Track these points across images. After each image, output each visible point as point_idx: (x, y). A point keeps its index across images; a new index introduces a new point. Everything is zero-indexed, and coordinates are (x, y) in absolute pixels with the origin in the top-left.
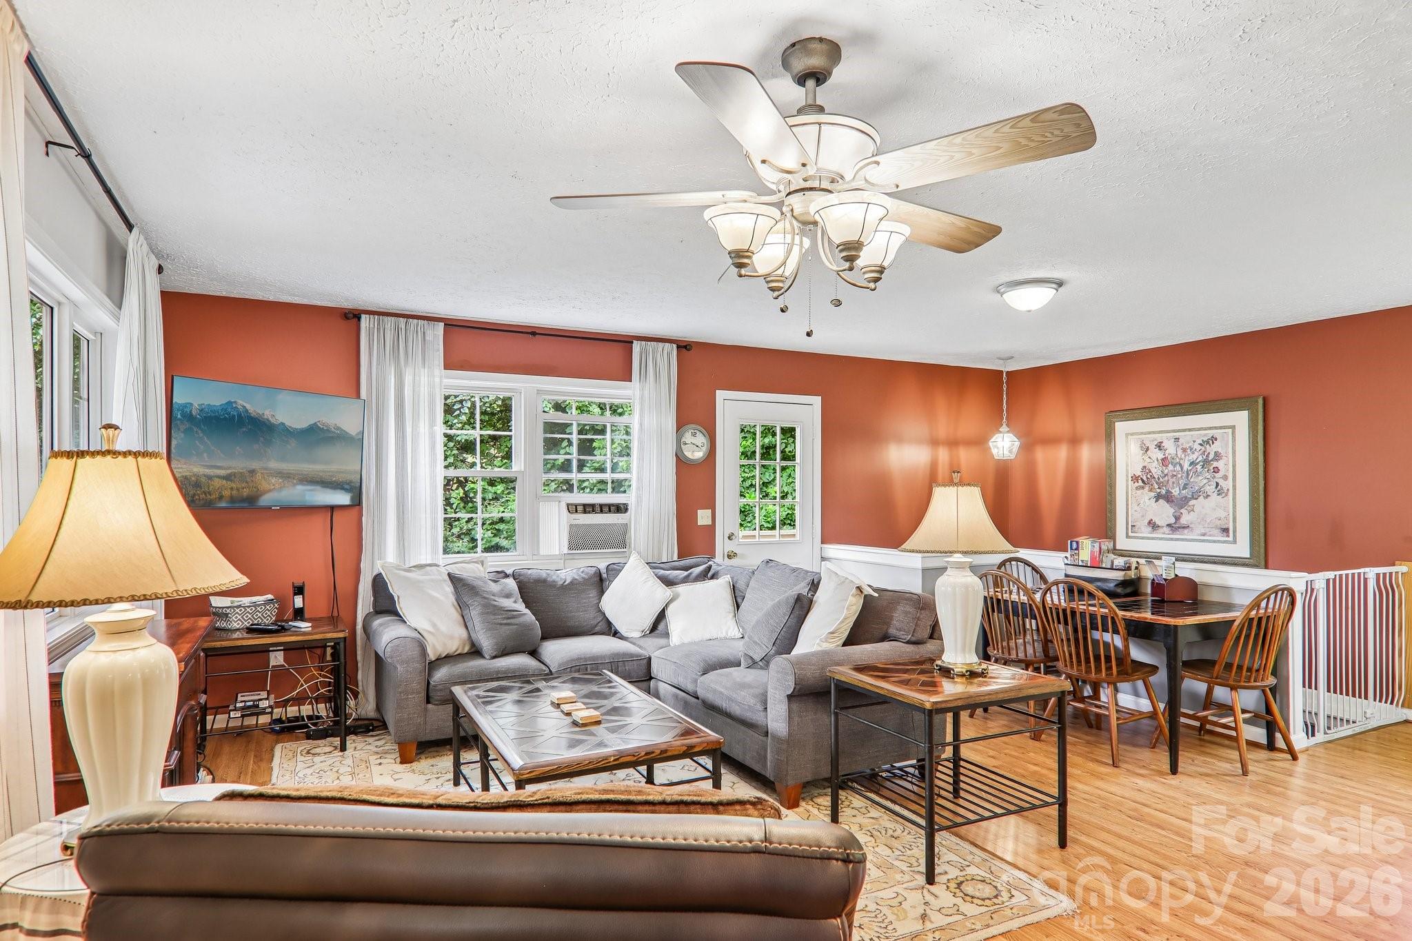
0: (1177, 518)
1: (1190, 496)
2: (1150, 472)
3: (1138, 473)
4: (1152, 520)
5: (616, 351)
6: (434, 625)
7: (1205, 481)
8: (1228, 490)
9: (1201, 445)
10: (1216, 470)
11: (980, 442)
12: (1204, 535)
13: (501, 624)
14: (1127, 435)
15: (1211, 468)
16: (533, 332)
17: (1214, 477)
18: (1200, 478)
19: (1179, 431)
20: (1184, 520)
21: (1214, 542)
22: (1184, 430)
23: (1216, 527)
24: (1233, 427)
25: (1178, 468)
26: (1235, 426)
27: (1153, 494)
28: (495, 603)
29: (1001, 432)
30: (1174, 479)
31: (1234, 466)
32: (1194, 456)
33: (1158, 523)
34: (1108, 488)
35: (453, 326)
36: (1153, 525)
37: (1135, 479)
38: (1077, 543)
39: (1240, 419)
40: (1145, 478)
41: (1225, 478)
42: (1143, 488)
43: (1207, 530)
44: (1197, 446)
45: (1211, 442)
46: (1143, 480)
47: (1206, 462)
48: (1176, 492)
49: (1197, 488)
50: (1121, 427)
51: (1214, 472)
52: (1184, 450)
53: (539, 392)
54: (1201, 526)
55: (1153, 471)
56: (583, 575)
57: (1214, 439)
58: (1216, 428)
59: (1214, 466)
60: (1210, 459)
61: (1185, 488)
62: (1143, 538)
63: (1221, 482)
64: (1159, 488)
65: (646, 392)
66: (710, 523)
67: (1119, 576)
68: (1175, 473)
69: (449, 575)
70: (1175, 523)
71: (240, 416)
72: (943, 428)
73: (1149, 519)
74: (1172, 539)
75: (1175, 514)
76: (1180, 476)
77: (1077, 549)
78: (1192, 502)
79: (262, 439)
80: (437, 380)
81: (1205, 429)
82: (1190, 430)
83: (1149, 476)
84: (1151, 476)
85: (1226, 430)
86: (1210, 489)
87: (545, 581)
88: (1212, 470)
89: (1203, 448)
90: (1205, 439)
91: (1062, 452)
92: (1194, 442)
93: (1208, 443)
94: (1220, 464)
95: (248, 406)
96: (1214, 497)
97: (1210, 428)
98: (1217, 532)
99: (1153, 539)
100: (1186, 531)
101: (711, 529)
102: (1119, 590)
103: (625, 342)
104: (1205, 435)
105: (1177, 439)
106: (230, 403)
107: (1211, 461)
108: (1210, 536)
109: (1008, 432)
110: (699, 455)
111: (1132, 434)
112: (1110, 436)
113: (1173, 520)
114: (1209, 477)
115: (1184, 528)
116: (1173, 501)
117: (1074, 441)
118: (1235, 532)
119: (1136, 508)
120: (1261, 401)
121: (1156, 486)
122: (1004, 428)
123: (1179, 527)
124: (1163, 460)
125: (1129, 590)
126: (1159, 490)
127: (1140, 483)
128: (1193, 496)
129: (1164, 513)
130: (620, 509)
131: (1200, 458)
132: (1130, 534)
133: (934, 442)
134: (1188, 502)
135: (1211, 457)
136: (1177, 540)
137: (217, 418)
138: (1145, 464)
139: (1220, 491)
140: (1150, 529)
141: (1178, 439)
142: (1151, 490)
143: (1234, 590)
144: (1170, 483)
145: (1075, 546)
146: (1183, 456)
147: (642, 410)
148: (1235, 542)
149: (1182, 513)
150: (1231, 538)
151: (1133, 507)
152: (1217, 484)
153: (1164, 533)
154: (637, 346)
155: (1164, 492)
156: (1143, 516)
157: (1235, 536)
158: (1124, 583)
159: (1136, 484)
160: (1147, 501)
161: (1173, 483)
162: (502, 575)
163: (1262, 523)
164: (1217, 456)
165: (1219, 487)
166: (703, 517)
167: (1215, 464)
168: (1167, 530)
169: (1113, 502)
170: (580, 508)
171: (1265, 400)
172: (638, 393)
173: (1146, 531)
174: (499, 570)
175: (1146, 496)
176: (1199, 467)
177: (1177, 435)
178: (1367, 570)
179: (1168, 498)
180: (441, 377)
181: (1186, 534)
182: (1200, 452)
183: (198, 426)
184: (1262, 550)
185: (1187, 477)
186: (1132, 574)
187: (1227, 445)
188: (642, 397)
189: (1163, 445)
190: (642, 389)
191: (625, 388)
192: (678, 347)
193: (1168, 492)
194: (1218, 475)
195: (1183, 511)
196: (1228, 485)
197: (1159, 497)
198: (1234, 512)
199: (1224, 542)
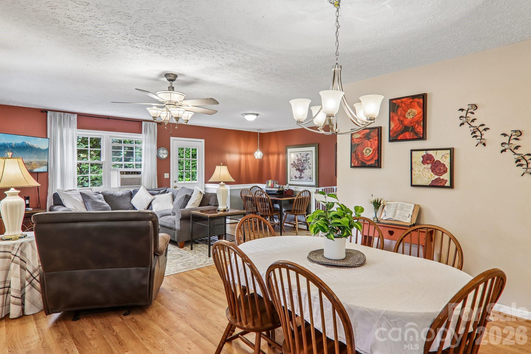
0: (301, 175)
1: (303, 169)
5: (137, 124)
6: (75, 207)
7: (306, 165)
9: (306, 155)
10: (309, 162)
11: (252, 154)
13: (98, 207)
14: (290, 152)
16: (108, 118)
17: (308, 164)
20: (303, 175)
22: (302, 152)
24: (312, 151)
25: (301, 162)
28: (96, 201)
29: (257, 151)
31: (312, 161)
32: (304, 158)
34: (286, 167)
35: (80, 115)
36: (296, 177)
37: (292, 164)
38: (268, 181)
39: (313, 149)
40: (294, 164)
43: (307, 178)
46: (294, 165)
48: (300, 168)
49: (305, 167)
50: (289, 150)
52: (302, 157)
53: (110, 136)
54: (305, 177)
55: (296, 162)
56: (125, 193)
57: (308, 154)
58: (308, 151)
61: (302, 167)
62: (293, 181)
65: (147, 137)
66: (169, 177)
67: (277, 190)
69: (80, 192)
71: (27, 146)
72: (243, 149)
74: (300, 181)
76: (301, 164)
77: (268, 183)
78: (304, 171)
79: (34, 153)
80: (75, 132)
81: (306, 151)
82: (303, 151)
85: (310, 152)
86: (307, 167)
87: (112, 195)
91: (276, 157)
92: (304, 155)
95: (29, 143)
96: (308, 169)
97: (307, 151)
98: (309, 178)
99: (296, 181)
101: (169, 179)
102: (277, 193)
103: (140, 122)
104: (306, 153)
105: (301, 154)
106: (23, 142)
108: (308, 180)
109: (259, 151)
110: (165, 156)
111: (291, 152)
112: (286, 152)
113: (300, 176)
115: (302, 178)
117: (279, 154)
118: (312, 178)
119: (292, 172)
120: (317, 145)
121: (296, 167)
122: (258, 150)
124: (298, 159)
125: (280, 193)
127: (293, 166)
129: (298, 174)
130: (138, 173)
132: (291, 180)
133: (240, 153)
135: (308, 159)
136: (301, 181)
137: (20, 147)
138: (294, 160)
139: (310, 168)
142: (295, 168)
144: (299, 166)
145: (268, 182)
147: (145, 143)
150: (312, 180)
152: (309, 166)
154: (143, 123)
155: (298, 168)
156: (294, 175)
157: (312, 179)
158: (279, 192)
159: (292, 166)
160: (294, 171)
162: (98, 193)
163: (318, 176)
164: (309, 159)
166: (166, 176)
168: (298, 178)
169: (287, 171)
170: (125, 173)
171: (318, 144)
172: (144, 137)
173: (294, 179)
174: (97, 192)
175: (294, 169)
176: (305, 161)
178: (333, 187)
179: (299, 170)
180: (76, 131)
183: (14, 149)
184: (318, 183)
185: (303, 165)
186: (281, 189)
187: (311, 156)
188: (145, 139)
189: (298, 155)
190: (146, 136)
191: (140, 136)
192: (157, 124)
194: (309, 164)
195: (302, 173)
196: (311, 166)
197: (297, 170)
198: (312, 173)
199: (310, 181)
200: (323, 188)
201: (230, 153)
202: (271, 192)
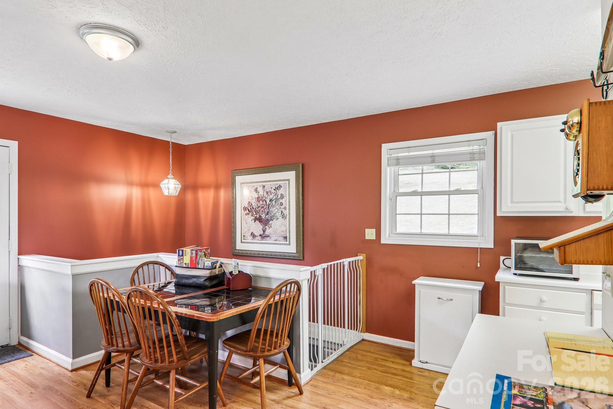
0: (264, 231)
1: (270, 219)
2: (252, 205)
3: (247, 206)
4: (253, 232)
7: (276, 210)
8: (287, 215)
9: (275, 190)
10: (282, 204)
11: (156, 186)
12: (276, 240)
14: (241, 183)
15: (279, 203)
17: (280, 208)
18: (274, 208)
19: (265, 182)
20: (268, 232)
21: (281, 244)
22: (267, 182)
23: (281, 236)
24: (289, 180)
25: (264, 203)
26: (289, 179)
27: (253, 218)
29: (168, 178)
30: (262, 209)
31: (289, 202)
32: (272, 196)
33: (256, 234)
34: (232, 214)
36: (253, 235)
37: (245, 209)
38: (183, 251)
39: (291, 175)
40: (249, 209)
41: (285, 208)
42: (249, 214)
43: (278, 238)
44: (273, 191)
45: (279, 188)
46: (249, 210)
48: (263, 216)
49: (273, 214)
50: (239, 179)
51: (280, 205)
52: (267, 193)
54: (275, 236)
55: (253, 204)
57: (280, 186)
58: (281, 180)
59: (280, 202)
60: (278, 198)
61: (267, 214)
62: (248, 243)
63: (283, 210)
64: (256, 214)
67: (206, 273)
68: (263, 206)
70: (263, 234)
72: (136, 174)
73: (251, 232)
74: (261, 243)
75: (263, 229)
76: (265, 207)
77: (182, 255)
78: (271, 222)
81: (277, 181)
82: (270, 181)
83: (251, 208)
84: (252, 207)
85: (285, 182)
86: (279, 215)
88: (280, 204)
89: (276, 192)
90: (276, 187)
91: (211, 193)
92: (272, 188)
93: (278, 189)
94: (283, 201)
96: (280, 219)
97: (279, 181)
98: (281, 238)
99: (253, 243)
100: (268, 238)
102: (207, 283)
104: (277, 184)
105: (264, 187)
107: (279, 199)
108: (279, 241)
109: (173, 178)
111: (244, 183)
112: (232, 184)
113: (262, 233)
114: (278, 208)
115: (267, 236)
116: (262, 222)
117: (217, 187)
118: (289, 239)
119: (245, 226)
120: (301, 166)
121: (255, 213)
122: (170, 176)
123: (265, 236)
124: (258, 198)
125: (214, 282)
126: (256, 216)
127: (247, 212)
128: (271, 218)
129: (257, 228)
131: (274, 198)
132: (243, 241)
133: (130, 184)
134: (269, 222)
135: (279, 196)
136: (264, 243)
138: (250, 200)
139: (283, 216)
140: (252, 237)
141: (265, 186)
142: (252, 216)
143: (273, 279)
144: (261, 211)
145: (181, 253)
146: (267, 196)
148: (289, 244)
149: (266, 228)
150: (288, 242)
151: (244, 225)
152: (282, 212)
153: (258, 240)
155: (258, 217)
156: (248, 230)
157: (289, 241)
158: (210, 278)
159: (246, 212)
160: (250, 221)
161: (262, 211)
163: (301, 234)
164: (282, 197)
165: (283, 214)
167: (281, 201)
168: (259, 238)
169: (234, 222)
171: (303, 165)
173: (249, 239)
175: (250, 218)
176: (274, 202)
177: (264, 184)
178: (344, 260)
179: (260, 220)
181: (268, 241)
182: (274, 194)
184: (302, 249)
185: (269, 209)
186: (217, 271)
187: (286, 190)
189: (258, 189)
193: (260, 216)
194: (282, 207)
195: (267, 227)
196: (286, 212)
197: (256, 219)
198: (289, 227)
199: (285, 244)
200: (325, 265)
201: (101, 180)
202: (191, 281)
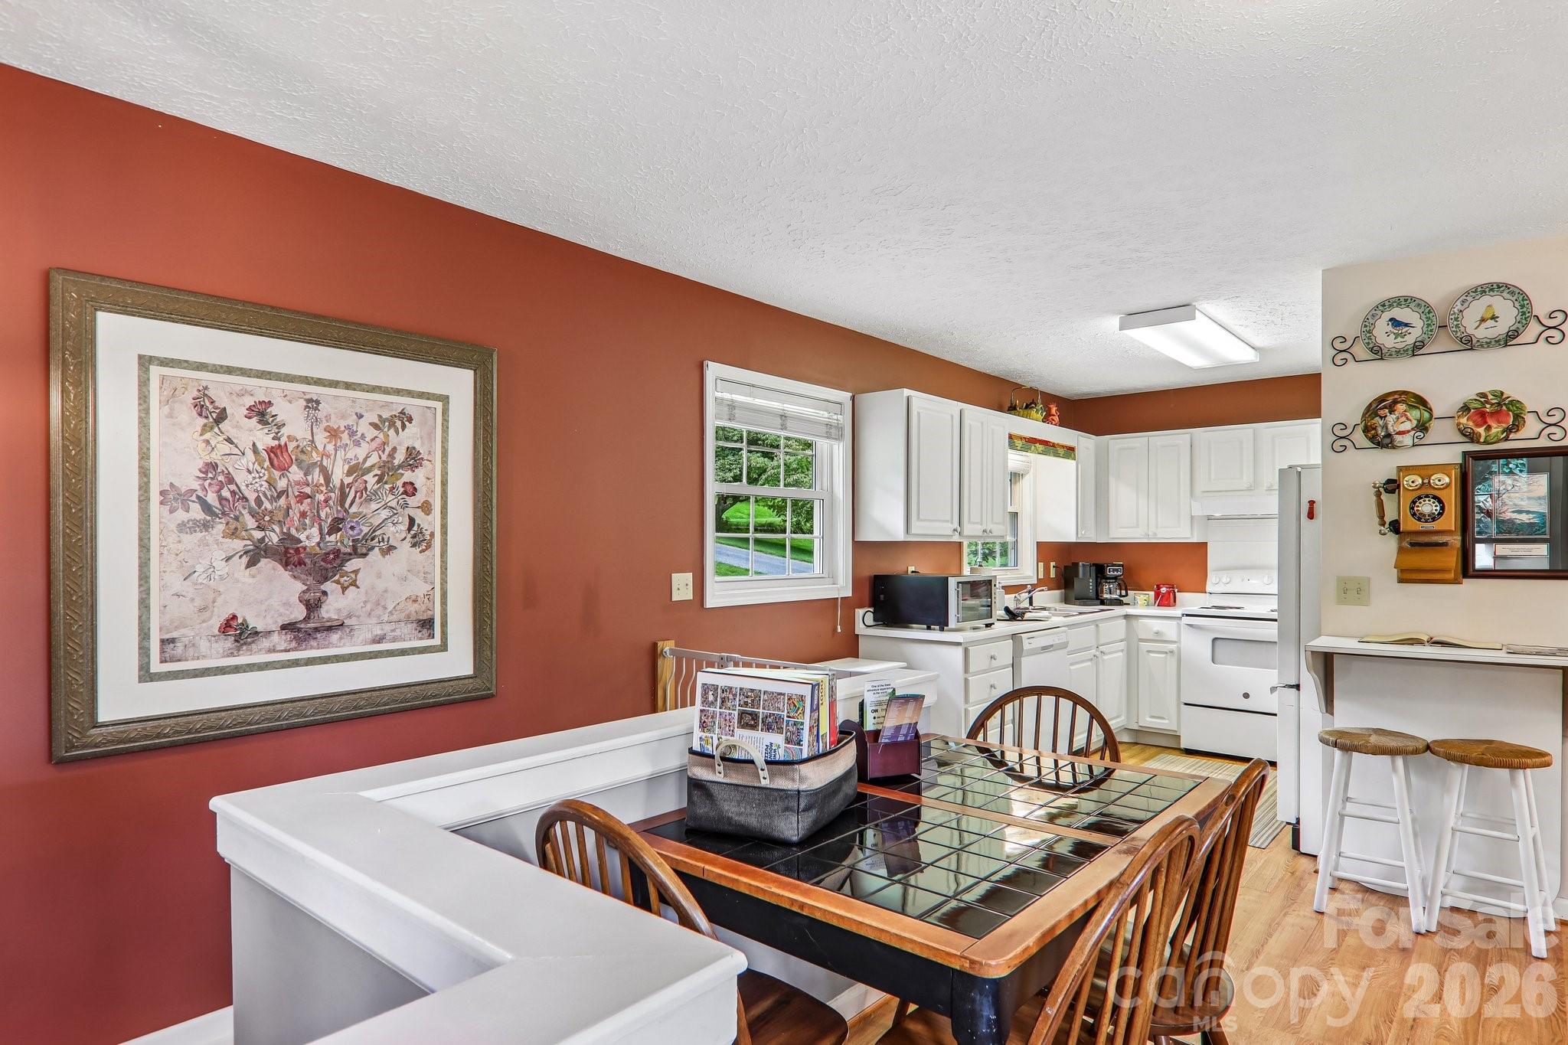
0: (312, 606)
1: (349, 550)
2: (231, 480)
3: (188, 485)
4: (234, 617)
7: (384, 514)
8: (432, 535)
9: (375, 426)
10: (410, 489)
12: (379, 640)
15: (400, 483)
17: (405, 506)
18: (374, 506)
19: (319, 382)
20: (336, 604)
21: (403, 652)
22: (334, 384)
23: (408, 620)
25: (317, 477)
27: (238, 545)
30: (305, 506)
31: (444, 484)
32: (361, 452)
33: (253, 623)
36: (238, 632)
37: (178, 497)
40: (211, 498)
41: (426, 508)
42: (206, 526)
43: (387, 628)
44: (364, 427)
45: (399, 424)
46: (206, 504)
47: (387, 471)
48: (310, 538)
49: (365, 530)
51: (405, 493)
52: (333, 434)
54: (374, 620)
55: (241, 478)
57: (405, 418)
58: (410, 394)
59: (405, 479)
60: (396, 462)
61: (334, 528)
62: (199, 674)
63: (420, 517)
64: (260, 528)
68: (308, 490)
70: (307, 619)
73: (225, 616)
74: (296, 663)
75: (307, 596)
76: (322, 497)
78: (351, 565)
81: (387, 391)
82: (348, 386)
83: (226, 493)
84: (233, 493)
85: (430, 403)
86: (396, 532)
88: (401, 490)
89: (381, 436)
90: (386, 415)
92: (360, 416)
93: (392, 424)
94: (418, 477)
96: (405, 549)
97: (398, 392)
98: (407, 629)
99: (237, 669)
100: (335, 637)
104: (387, 405)
105: (313, 404)
107: (400, 466)
108: (394, 640)
113: (299, 613)
114: (393, 504)
115: (330, 629)
116: (301, 563)
118: (444, 625)
119: (177, 583)
120: (495, 357)
121: (251, 523)
123: (316, 630)
124: (271, 451)
126: (258, 535)
127: (196, 512)
128: (355, 548)
129: (273, 595)
131: (374, 459)
132: (156, 667)
134: (342, 565)
135: (400, 457)
136: (310, 662)
138: (215, 457)
139: (419, 539)
140: (229, 643)
141: (318, 402)
142: (232, 535)
144: (295, 514)
146: (330, 448)
148: (443, 647)
149: (325, 593)
150: (436, 642)
151: (165, 579)
152: (412, 521)
153: (272, 650)
155: (275, 539)
156: (202, 609)
157: (444, 634)
159: (181, 515)
160: (220, 565)
161: (303, 515)
163: (494, 602)
164: (414, 459)
165: (415, 528)
167: (408, 476)
168: (279, 640)
173: (213, 652)
175: (216, 548)
176: (371, 479)
177: (314, 391)
179: (289, 555)
181: (338, 644)
182: (374, 444)
184: (494, 655)
185: (342, 505)
187: (431, 436)
189: (272, 410)
193: (288, 537)
194: (413, 501)
195: (328, 586)
196: (430, 523)
197: (255, 555)
198: (444, 582)
